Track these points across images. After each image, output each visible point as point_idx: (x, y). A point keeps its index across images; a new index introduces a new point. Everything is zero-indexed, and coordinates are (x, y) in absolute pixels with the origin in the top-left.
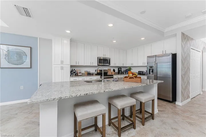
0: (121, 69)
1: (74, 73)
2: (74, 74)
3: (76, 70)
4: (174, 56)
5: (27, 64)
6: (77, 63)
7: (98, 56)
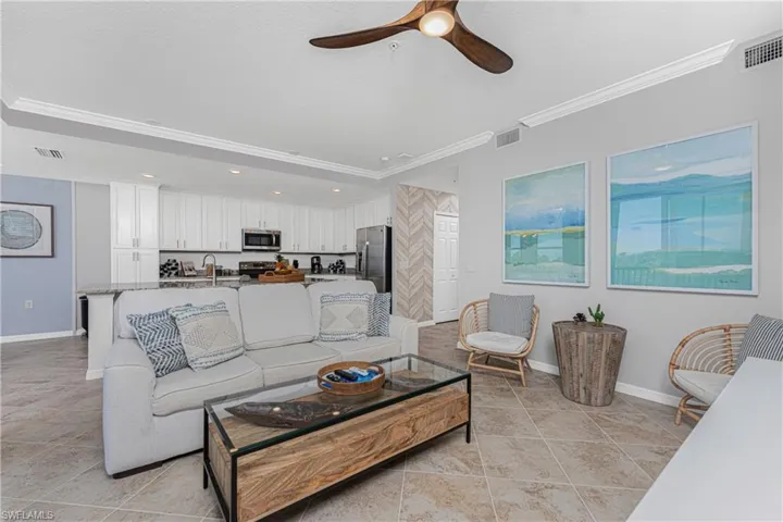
0: (318, 258)
1: (173, 269)
2: (174, 272)
3: (178, 261)
4: (389, 230)
5: (43, 247)
6: (182, 243)
7: (244, 227)
